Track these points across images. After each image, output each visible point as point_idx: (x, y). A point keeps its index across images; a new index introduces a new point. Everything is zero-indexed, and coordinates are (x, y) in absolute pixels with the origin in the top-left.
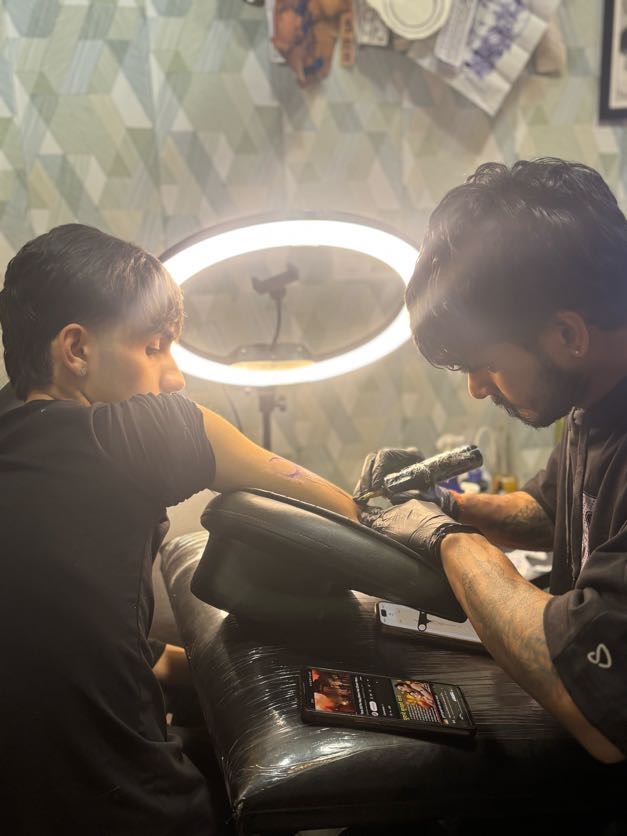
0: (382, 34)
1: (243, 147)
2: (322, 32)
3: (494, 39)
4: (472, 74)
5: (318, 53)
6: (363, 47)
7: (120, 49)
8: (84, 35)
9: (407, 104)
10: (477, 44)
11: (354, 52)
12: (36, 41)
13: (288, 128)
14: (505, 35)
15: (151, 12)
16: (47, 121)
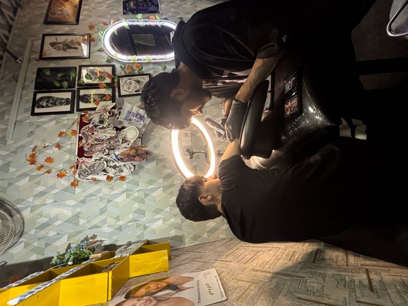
0: (138, 140)
1: (165, 167)
2: (139, 152)
3: (138, 117)
4: (145, 120)
5: (143, 152)
6: (142, 143)
7: (146, 195)
8: (144, 203)
9: (153, 134)
10: (140, 120)
11: (143, 145)
12: (146, 214)
13: (160, 158)
14: (137, 114)
15: (138, 189)
16: (163, 210)
